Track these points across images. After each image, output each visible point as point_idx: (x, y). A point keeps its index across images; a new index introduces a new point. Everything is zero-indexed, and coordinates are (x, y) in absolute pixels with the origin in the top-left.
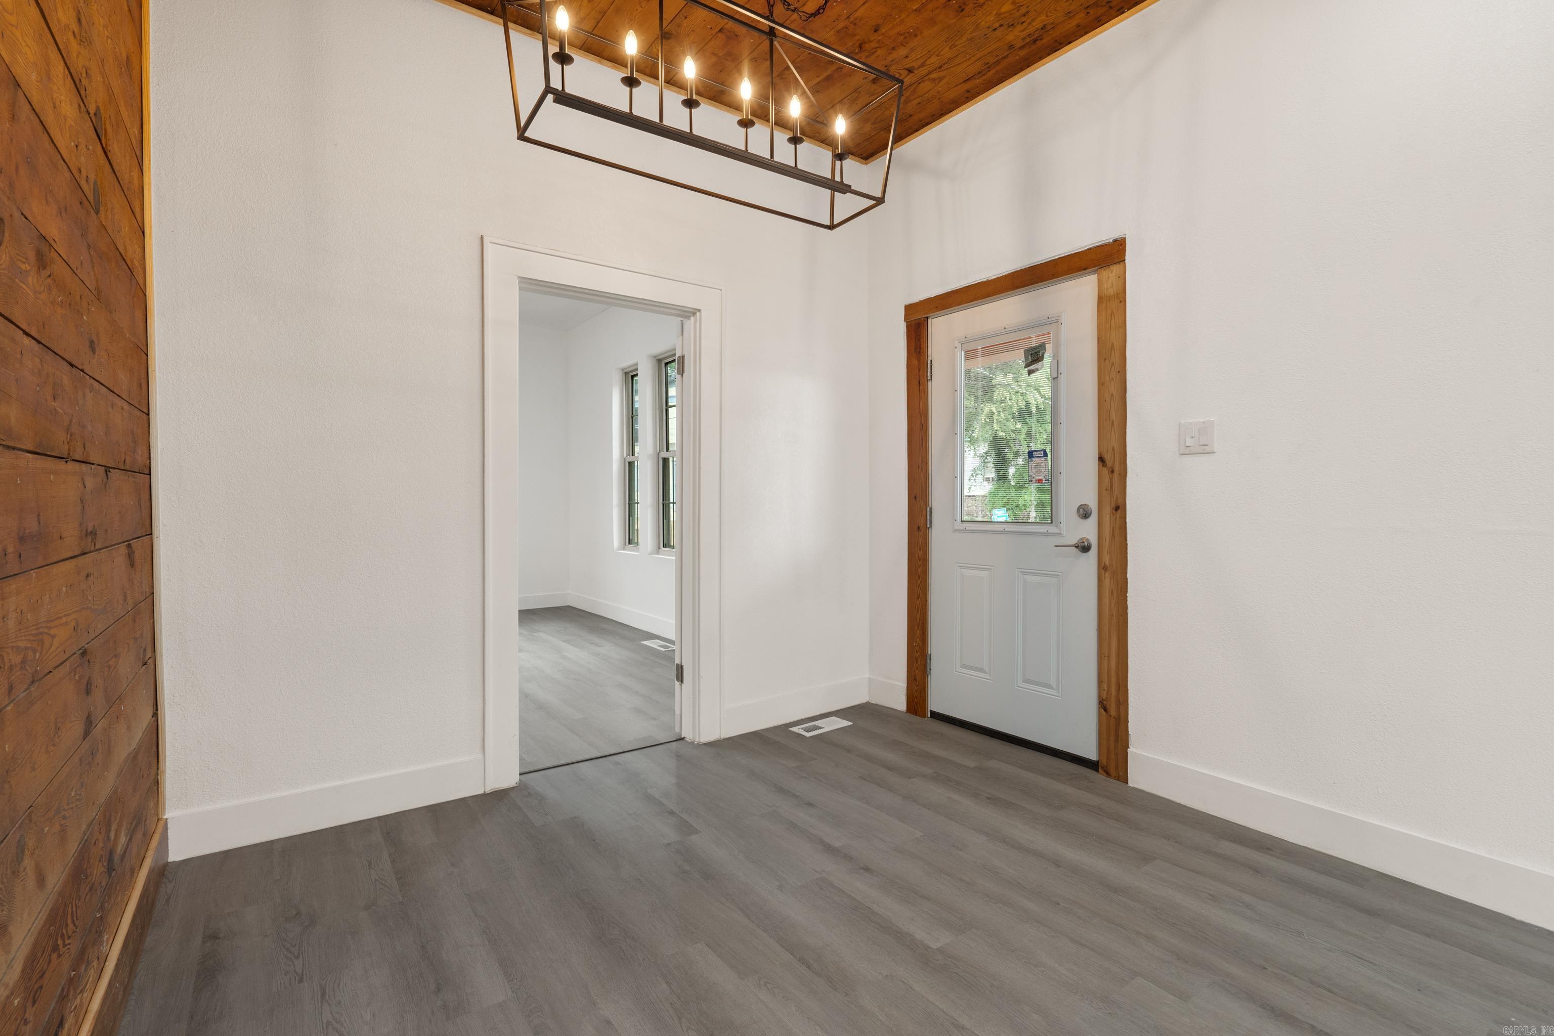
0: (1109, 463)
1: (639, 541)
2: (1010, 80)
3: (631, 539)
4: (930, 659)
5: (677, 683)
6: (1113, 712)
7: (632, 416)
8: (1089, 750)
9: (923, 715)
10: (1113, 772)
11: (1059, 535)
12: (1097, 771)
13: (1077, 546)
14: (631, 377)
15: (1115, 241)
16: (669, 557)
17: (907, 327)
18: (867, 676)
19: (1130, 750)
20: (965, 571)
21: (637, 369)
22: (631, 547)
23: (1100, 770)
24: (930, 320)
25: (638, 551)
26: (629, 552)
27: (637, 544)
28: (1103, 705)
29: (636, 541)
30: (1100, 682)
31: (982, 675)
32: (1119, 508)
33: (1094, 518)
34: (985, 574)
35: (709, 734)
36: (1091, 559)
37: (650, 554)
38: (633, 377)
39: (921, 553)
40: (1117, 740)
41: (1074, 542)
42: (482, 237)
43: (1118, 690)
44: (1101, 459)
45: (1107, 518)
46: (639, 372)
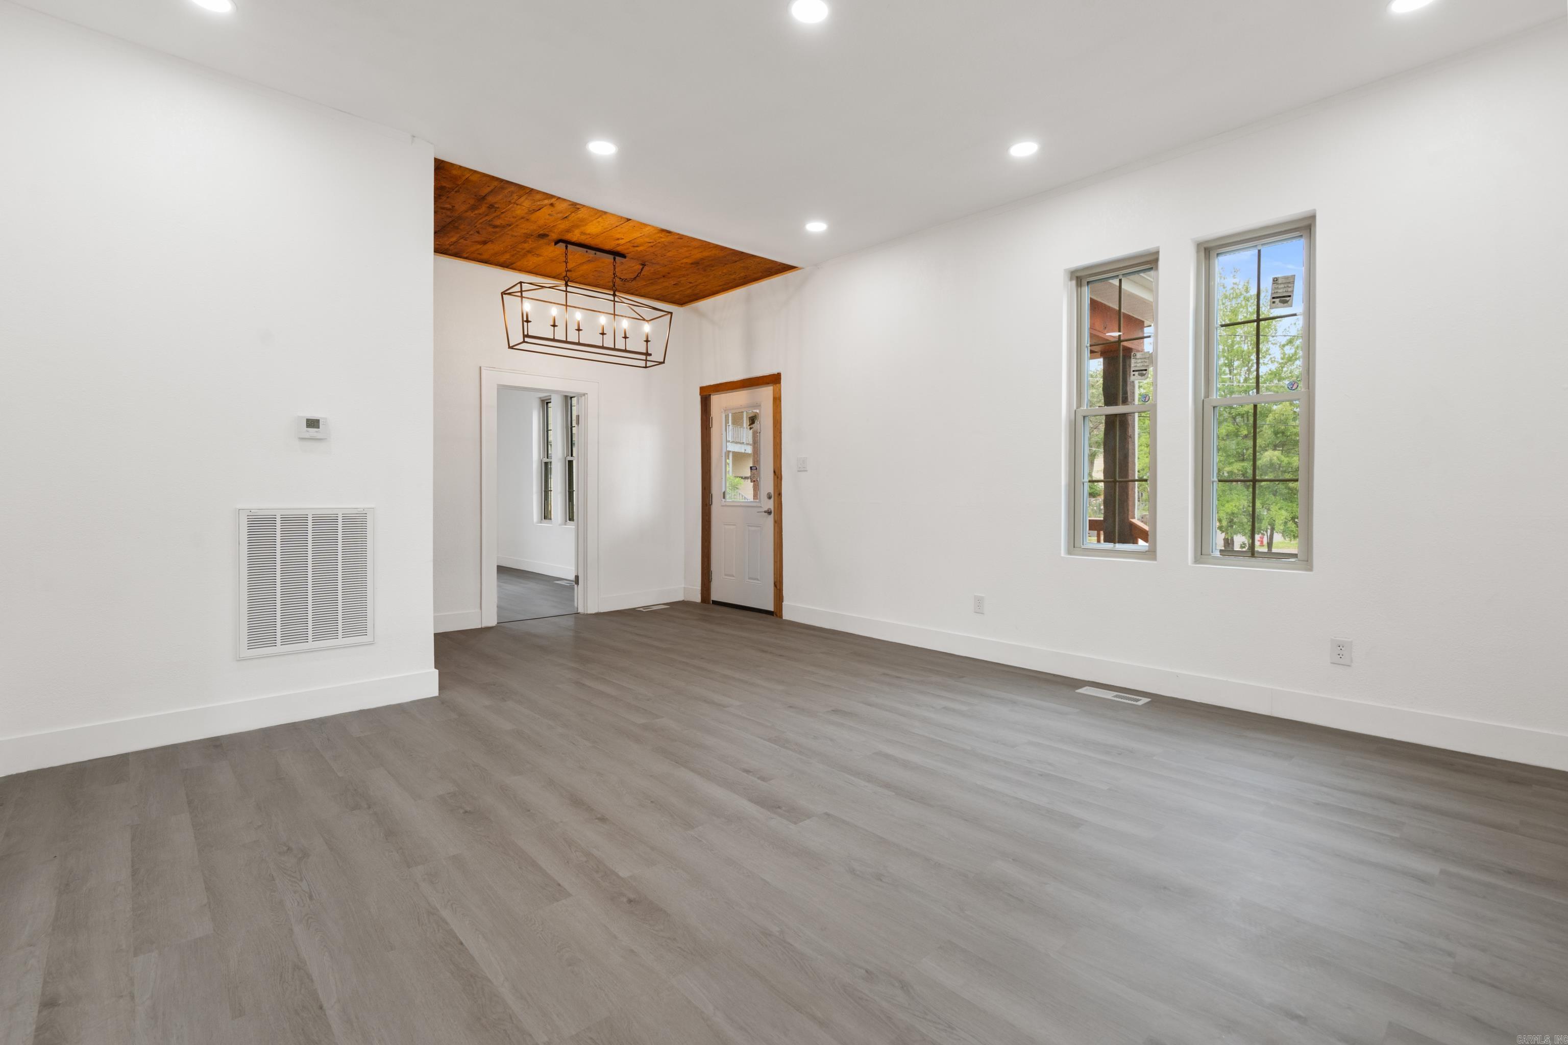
0: (777, 474)
1: (552, 517)
2: (739, 287)
3: (546, 515)
4: (712, 573)
5: (576, 586)
6: (778, 588)
7: (546, 430)
8: (771, 608)
9: (709, 603)
10: (778, 615)
11: (761, 507)
12: (773, 615)
13: (765, 512)
14: (545, 403)
15: (778, 373)
16: (571, 526)
17: (701, 398)
18: (683, 586)
19: (784, 603)
20: (726, 526)
21: (550, 399)
22: (547, 521)
23: (774, 615)
24: (711, 396)
25: (551, 524)
26: (546, 524)
27: (551, 519)
28: (775, 585)
29: (549, 517)
30: (774, 574)
31: (733, 578)
32: (780, 494)
33: (772, 499)
34: (734, 527)
35: (592, 610)
36: (771, 517)
37: (560, 525)
38: (547, 403)
39: (707, 518)
40: (779, 600)
41: (764, 511)
42: (480, 367)
43: (780, 577)
44: (774, 472)
45: (776, 498)
46: (552, 401)
